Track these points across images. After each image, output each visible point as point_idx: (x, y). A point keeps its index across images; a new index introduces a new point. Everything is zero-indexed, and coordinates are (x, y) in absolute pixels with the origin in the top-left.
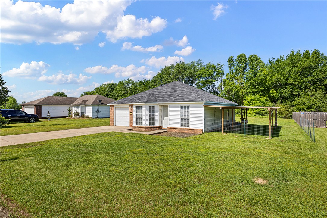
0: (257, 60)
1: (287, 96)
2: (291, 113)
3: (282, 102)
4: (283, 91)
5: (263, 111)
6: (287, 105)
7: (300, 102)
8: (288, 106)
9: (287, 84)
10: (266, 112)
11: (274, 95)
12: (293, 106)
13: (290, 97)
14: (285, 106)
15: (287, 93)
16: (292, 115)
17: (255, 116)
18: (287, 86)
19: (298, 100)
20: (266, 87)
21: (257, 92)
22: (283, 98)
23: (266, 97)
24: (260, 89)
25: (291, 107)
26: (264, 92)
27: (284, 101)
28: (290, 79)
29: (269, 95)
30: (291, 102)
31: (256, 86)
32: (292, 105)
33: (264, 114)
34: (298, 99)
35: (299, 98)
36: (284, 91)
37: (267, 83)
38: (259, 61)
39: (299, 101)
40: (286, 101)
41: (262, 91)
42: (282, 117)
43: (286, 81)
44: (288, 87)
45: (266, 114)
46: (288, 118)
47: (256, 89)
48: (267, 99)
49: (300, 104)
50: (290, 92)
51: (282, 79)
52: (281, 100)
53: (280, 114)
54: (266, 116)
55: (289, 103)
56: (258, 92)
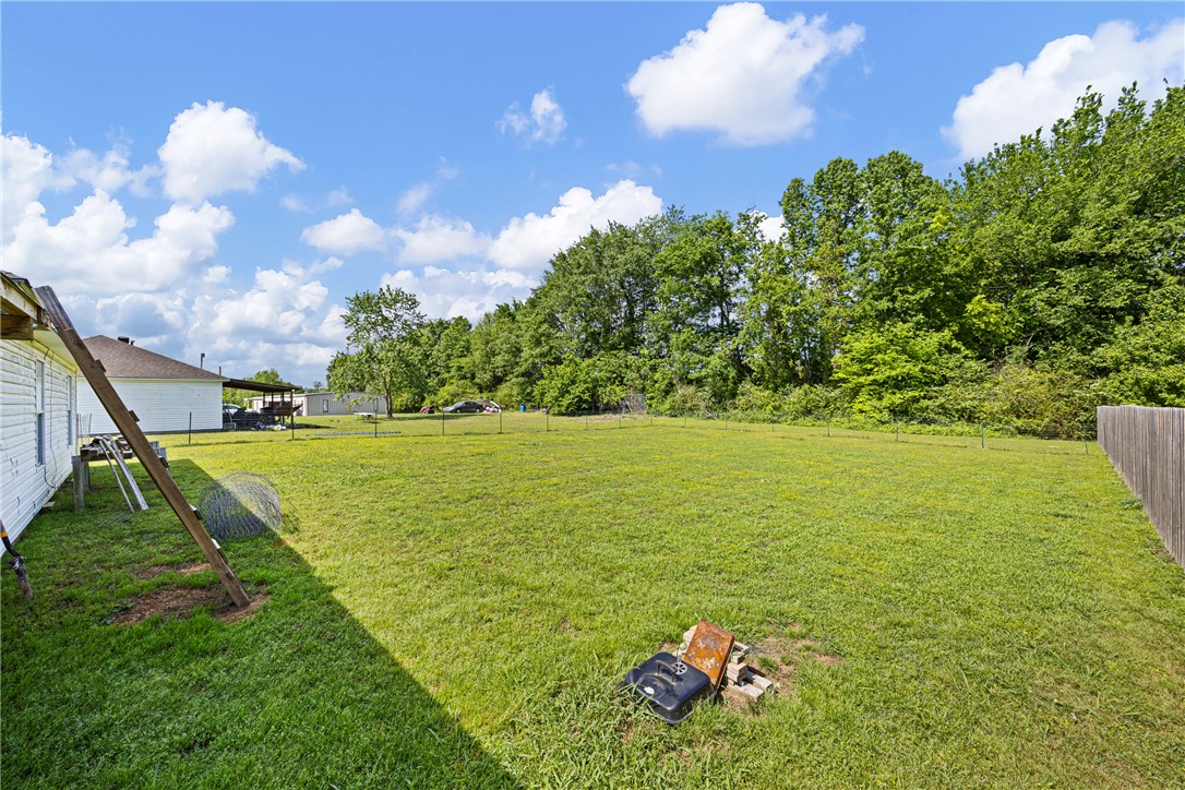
0: (903, 172)
1: (1059, 323)
2: (1086, 410)
3: (1032, 356)
4: (1038, 297)
5: (925, 403)
6: (1061, 371)
7: (1146, 348)
8: (1071, 372)
9: (1062, 262)
10: (942, 406)
11: (987, 324)
12: (1103, 372)
13: (1076, 329)
14: (1053, 376)
15: (1059, 308)
16: (1094, 422)
17: (883, 423)
18: (1059, 271)
19: (1136, 334)
20: (946, 288)
21: (899, 315)
22: (1039, 336)
23: (947, 333)
24: (913, 298)
25: (1089, 377)
26: (934, 311)
27: (1046, 349)
28: (1077, 231)
29: (962, 326)
30: (1083, 351)
31: (893, 288)
32: (1093, 368)
33: (932, 415)
34: (1135, 328)
35: (1136, 322)
36: (1045, 295)
37: (948, 270)
38: (913, 175)
39: (1140, 340)
40: (1058, 346)
41: (925, 307)
42: (1034, 433)
43: (1054, 245)
44: (1068, 277)
45: (945, 414)
46: (1069, 437)
47: (893, 299)
48: (955, 344)
49: (1145, 359)
50: (1078, 300)
51: (1030, 239)
52: (1026, 348)
53: (1018, 417)
54: (938, 428)
55: (1076, 356)
56: (905, 313)
